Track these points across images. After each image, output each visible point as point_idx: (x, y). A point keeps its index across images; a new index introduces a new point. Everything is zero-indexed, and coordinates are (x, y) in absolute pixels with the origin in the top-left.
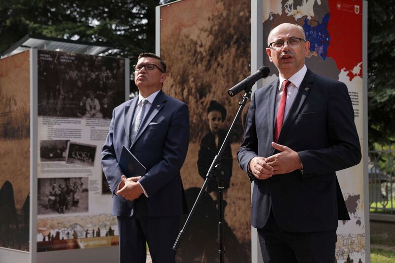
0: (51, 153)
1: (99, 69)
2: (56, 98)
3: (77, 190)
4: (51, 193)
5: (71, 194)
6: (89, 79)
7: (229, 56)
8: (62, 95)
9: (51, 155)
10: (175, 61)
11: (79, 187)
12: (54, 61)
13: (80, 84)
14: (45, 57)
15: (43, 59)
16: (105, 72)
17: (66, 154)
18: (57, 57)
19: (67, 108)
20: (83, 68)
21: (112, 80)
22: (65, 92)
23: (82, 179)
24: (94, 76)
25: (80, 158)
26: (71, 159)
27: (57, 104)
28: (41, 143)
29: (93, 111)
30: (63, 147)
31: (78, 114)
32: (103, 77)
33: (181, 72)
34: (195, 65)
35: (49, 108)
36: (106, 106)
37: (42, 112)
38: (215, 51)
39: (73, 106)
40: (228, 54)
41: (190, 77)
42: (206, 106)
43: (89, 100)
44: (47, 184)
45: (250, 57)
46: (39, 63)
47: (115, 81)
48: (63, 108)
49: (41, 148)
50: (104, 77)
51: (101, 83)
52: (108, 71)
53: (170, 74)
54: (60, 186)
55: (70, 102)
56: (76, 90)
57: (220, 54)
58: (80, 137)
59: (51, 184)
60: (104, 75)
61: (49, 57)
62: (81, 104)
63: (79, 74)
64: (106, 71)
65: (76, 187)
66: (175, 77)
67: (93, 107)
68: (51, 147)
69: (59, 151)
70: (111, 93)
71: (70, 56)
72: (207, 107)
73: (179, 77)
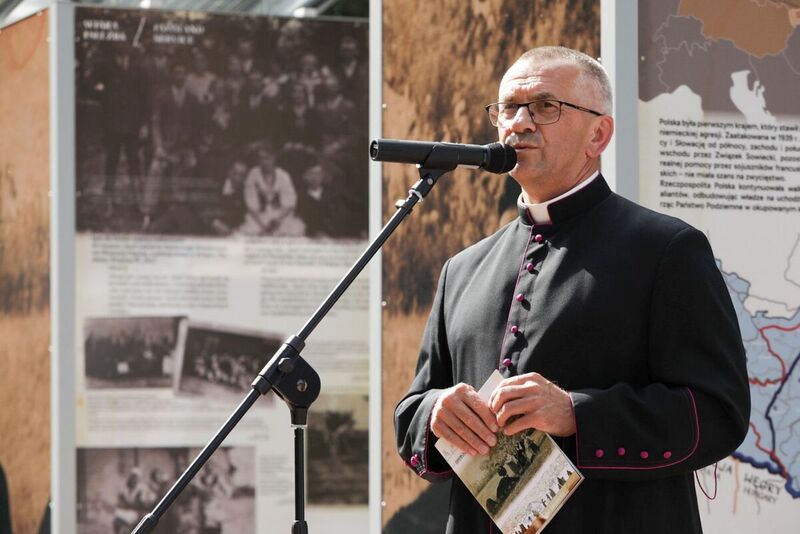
0: (122, 360)
1: (290, 62)
2: (136, 169)
3: (216, 489)
4: (122, 497)
5: (195, 503)
6: (255, 102)
7: (550, 31)
8: (161, 159)
9: (123, 368)
10: (419, 46)
11: (222, 480)
12: (130, 40)
13: (222, 118)
14: (99, 30)
15: (94, 36)
16: (315, 74)
17: (174, 364)
18: (140, 29)
19: (178, 204)
20: (235, 62)
21: (338, 101)
22: (170, 150)
23: (232, 453)
24: (272, 88)
25: (225, 377)
26: (192, 383)
27: (142, 190)
28: (86, 328)
29: (271, 213)
30: (165, 340)
31: (217, 224)
32: (305, 91)
33: (434, 82)
34: (469, 60)
35: (115, 205)
36: (316, 194)
37: (89, 219)
38: (517, 12)
39: (196, 197)
40: (548, 24)
41: (457, 97)
42: (495, 191)
43: (256, 174)
44: (110, 468)
45: (599, 35)
46: (80, 51)
47: (350, 104)
48: (161, 207)
49: (89, 344)
50: (310, 89)
51: (300, 111)
52: (326, 71)
53: (406, 89)
54: (153, 476)
55: (187, 182)
56: (209, 140)
57: (528, 23)
58: (222, 302)
59: (122, 469)
60: (310, 83)
61: (114, 30)
62: (228, 189)
63: (220, 84)
64: (319, 67)
65: (209, 480)
66: (420, 98)
67: (270, 197)
68: (122, 341)
69: (148, 355)
70: (336, 146)
71: (188, 22)
72: (498, 196)
73: (428, 99)
